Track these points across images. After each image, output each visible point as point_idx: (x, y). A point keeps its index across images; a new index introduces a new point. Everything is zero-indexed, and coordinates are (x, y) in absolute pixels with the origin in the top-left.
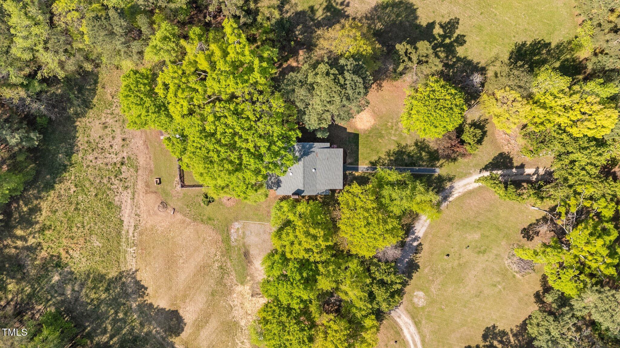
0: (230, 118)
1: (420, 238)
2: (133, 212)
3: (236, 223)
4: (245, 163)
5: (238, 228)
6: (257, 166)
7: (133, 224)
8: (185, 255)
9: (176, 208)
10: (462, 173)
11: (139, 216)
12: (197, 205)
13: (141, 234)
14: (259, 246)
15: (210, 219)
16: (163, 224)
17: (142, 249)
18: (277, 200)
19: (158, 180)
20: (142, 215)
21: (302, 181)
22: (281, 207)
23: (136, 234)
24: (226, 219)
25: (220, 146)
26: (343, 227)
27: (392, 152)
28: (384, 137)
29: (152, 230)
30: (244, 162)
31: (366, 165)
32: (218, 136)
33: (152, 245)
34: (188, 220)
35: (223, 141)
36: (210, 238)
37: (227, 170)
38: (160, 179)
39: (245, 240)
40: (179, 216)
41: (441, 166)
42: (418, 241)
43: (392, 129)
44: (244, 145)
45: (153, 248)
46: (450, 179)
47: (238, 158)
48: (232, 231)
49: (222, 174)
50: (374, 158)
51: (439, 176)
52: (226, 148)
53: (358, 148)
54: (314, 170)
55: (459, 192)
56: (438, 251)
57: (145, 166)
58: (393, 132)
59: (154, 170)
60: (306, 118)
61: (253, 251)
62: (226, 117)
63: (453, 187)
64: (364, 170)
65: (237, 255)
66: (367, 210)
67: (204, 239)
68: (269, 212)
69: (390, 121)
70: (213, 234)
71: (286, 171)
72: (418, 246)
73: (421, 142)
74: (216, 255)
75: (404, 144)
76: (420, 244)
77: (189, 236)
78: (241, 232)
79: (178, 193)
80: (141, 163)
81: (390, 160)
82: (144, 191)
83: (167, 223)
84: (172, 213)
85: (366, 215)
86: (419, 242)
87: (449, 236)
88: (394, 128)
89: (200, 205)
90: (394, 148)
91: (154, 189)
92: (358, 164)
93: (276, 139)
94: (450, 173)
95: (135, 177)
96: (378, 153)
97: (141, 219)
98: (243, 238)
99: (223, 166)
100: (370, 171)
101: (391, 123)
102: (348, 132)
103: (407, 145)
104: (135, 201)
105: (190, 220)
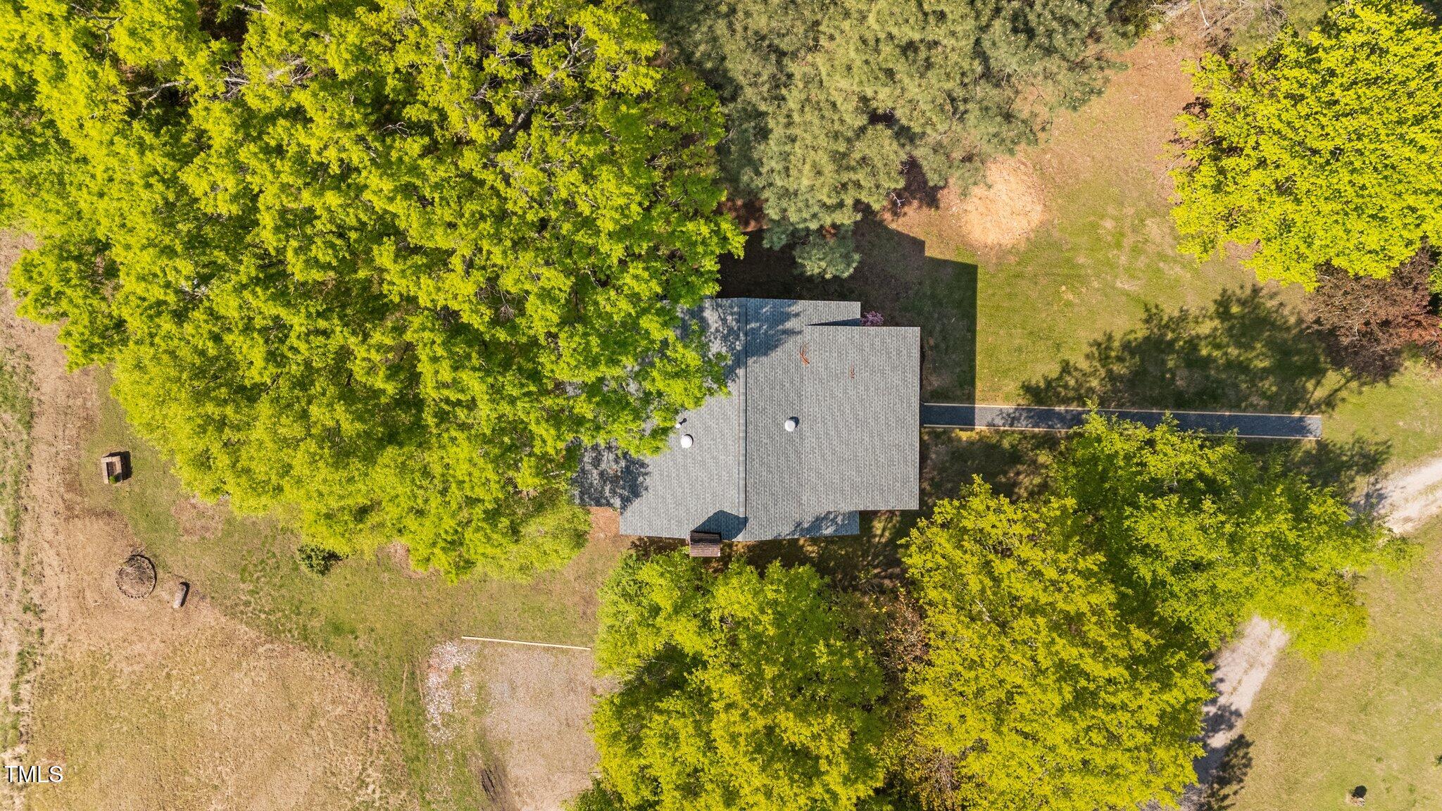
0: (322, 124)
1: (1238, 714)
2: (15, 596)
3: (450, 648)
4: (434, 394)
5: (457, 669)
6: (505, 408)
7: (14, 649)
8: (231, 781)
9: (194, 579)
10: (1418, 435)
11: (38, 611)
12: (285, 570)
13: (47, 688)
14: (547, 746)
15: (338, 629)
16: (138, 648)
17: (51, 754)
18: (626, 551)
19: (116, 460)
20: (51, 610)
21: (737, 473)
22: (641, 585)
23: (25, 690)
24: (407, 628)
25: (282, 297)
26: (932, 698)
27: (1116, 344)
28: (1083, 280)
29: (94, 674)
30: (428, 390)
31: (1007, 398)
32: (267, 235)
33: (93, 738)
34: (245, 632)
35: (297, 268)
36: (339, 710)
37: (332, 435)
38: (125, 457)
39: (488, 721)
40: (207, 616)
41: (1329, 403)
42: (1231, 727)
43: (1118, 245)
44: (426, 291)
45: (99, 748)
46: (1371, 462)
47: (393, 372)
48: (433, 679)
49: (299, 460)
50: (1043, 369)
51: (1322, 446)
52: (316, 306)
53: (972, 329)
54: (789, 426)
55: (1407, 520)
56: (1319, 775)
57: (61, 399)
58: (1123, 260)
59: (99, 417)
60: (769, 152)
61: (520, 768)
62: (298, 115)
63: (1381, 497)
64: (999, 421)
65: (451, 783)
66: (1070, 625)
67: (314, 715)
68: (589, 600)
69: (1111, 210)
70: (352, 692)
71: (665, 431)
72: (1229, 749)
73: (1242, 303)
74: (363, 784)
75: (1170, 310)
76: (1241, 742)
77: (251, 702)
78: (468, 682)
79: (201, 514)
80: (46, 388)
81: (1111, 377)
82: (61, 507)
83: (157, 645)
84: (176, 604)
85: (1068, 651)
86: (1233, 734)
87: (1364, 709)
88: (1128, 241)
89: (296, 568)
90: (1128, 327)
91: (101, 501)
92: (971, 398)
93: (618, 251)
94: (1367, 435)
95: (21, 448)
96: (1058, 347)
97: (48, 627)
98: (479, 712)
99: (304, 415)
100: (1024, 426)
101: (1115, 219)
102: (932, 260)
103: (1184, 317)
104: (23, 549)
105: (253, 634)
